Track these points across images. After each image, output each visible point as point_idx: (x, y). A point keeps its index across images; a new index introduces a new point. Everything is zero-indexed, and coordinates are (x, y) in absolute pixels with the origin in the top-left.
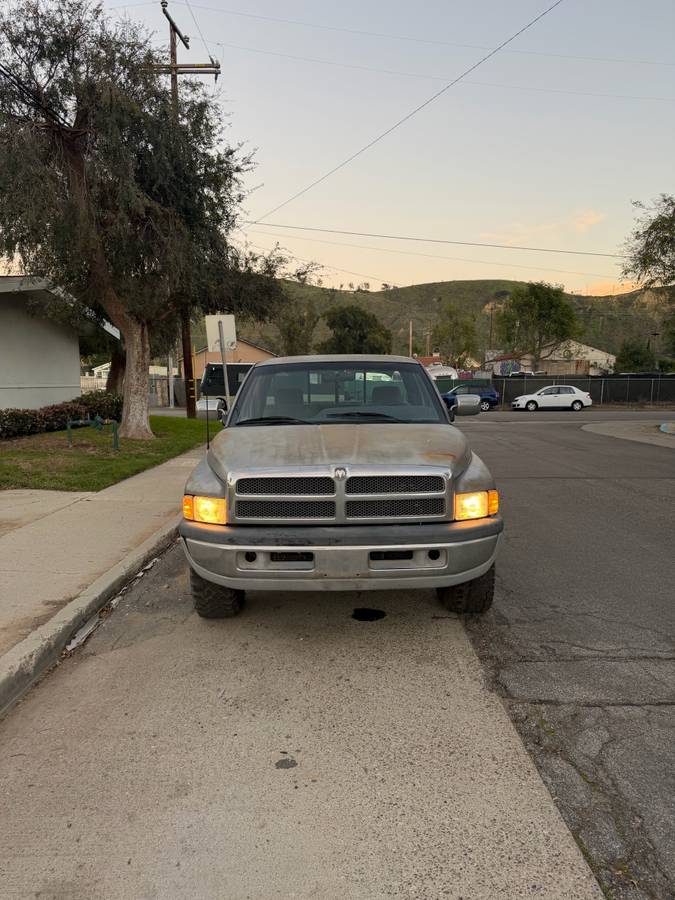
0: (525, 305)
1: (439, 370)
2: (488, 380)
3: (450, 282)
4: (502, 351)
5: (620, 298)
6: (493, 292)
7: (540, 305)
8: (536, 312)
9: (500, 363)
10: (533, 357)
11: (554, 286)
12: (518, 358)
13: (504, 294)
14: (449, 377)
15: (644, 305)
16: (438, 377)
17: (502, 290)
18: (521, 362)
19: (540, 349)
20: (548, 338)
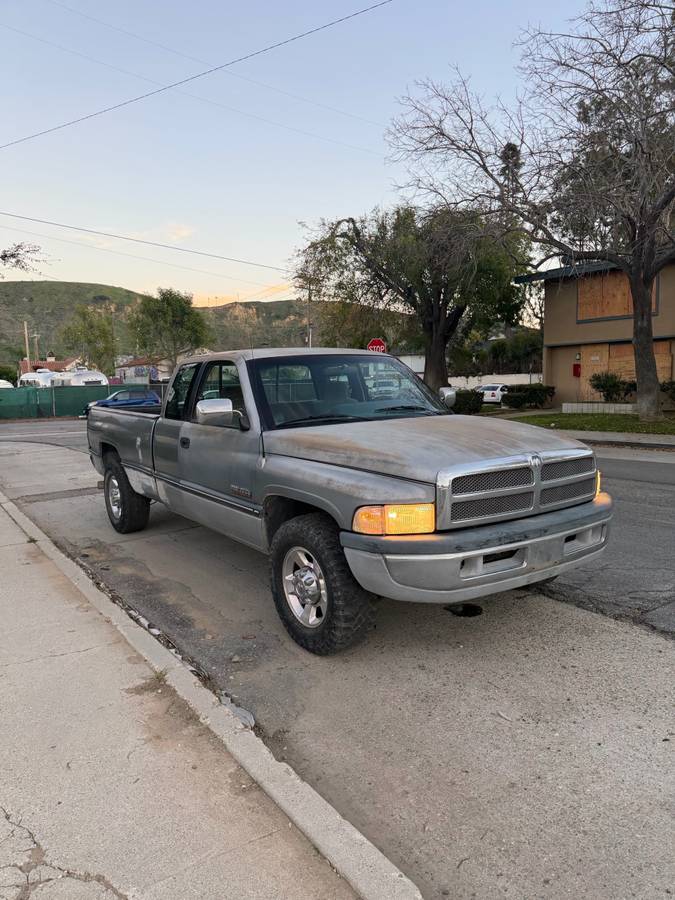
0: (159, 311)
1: (86, 375)
2: (146, 386)
3: (19, 283)
4: (131, 357)
5: (216, 310)
6: (90, 296)
7: (173, 311)
8: (170, 319)
9: (133, 369)
10: (170, 363)
11: (183, 294)
12: (155, 363)
13: (103, 298)
14: (100, 382)
15: (236, 318)
16: (86, 383)
17: (101, 294)
18: (159, 368)
19: (176, 355)
20: (182, 344)
